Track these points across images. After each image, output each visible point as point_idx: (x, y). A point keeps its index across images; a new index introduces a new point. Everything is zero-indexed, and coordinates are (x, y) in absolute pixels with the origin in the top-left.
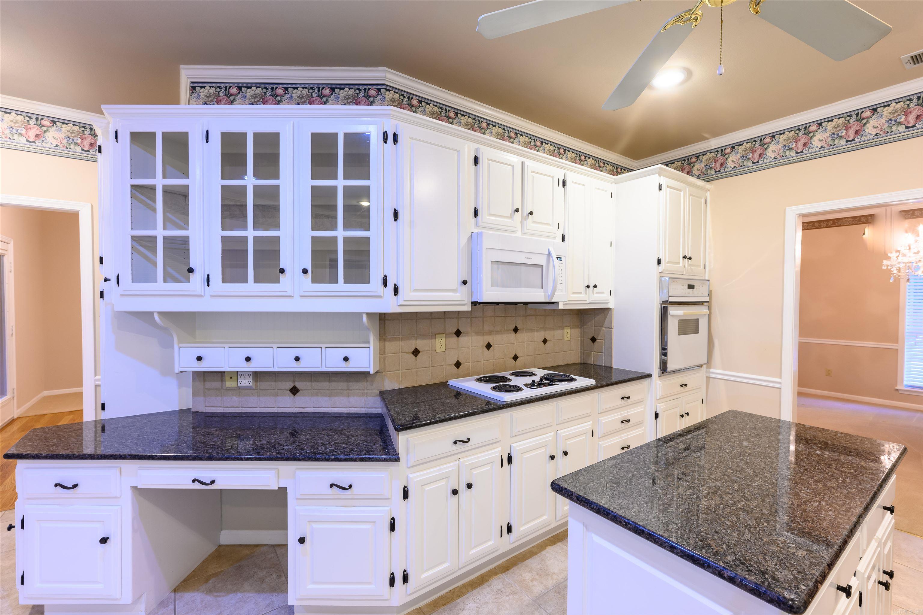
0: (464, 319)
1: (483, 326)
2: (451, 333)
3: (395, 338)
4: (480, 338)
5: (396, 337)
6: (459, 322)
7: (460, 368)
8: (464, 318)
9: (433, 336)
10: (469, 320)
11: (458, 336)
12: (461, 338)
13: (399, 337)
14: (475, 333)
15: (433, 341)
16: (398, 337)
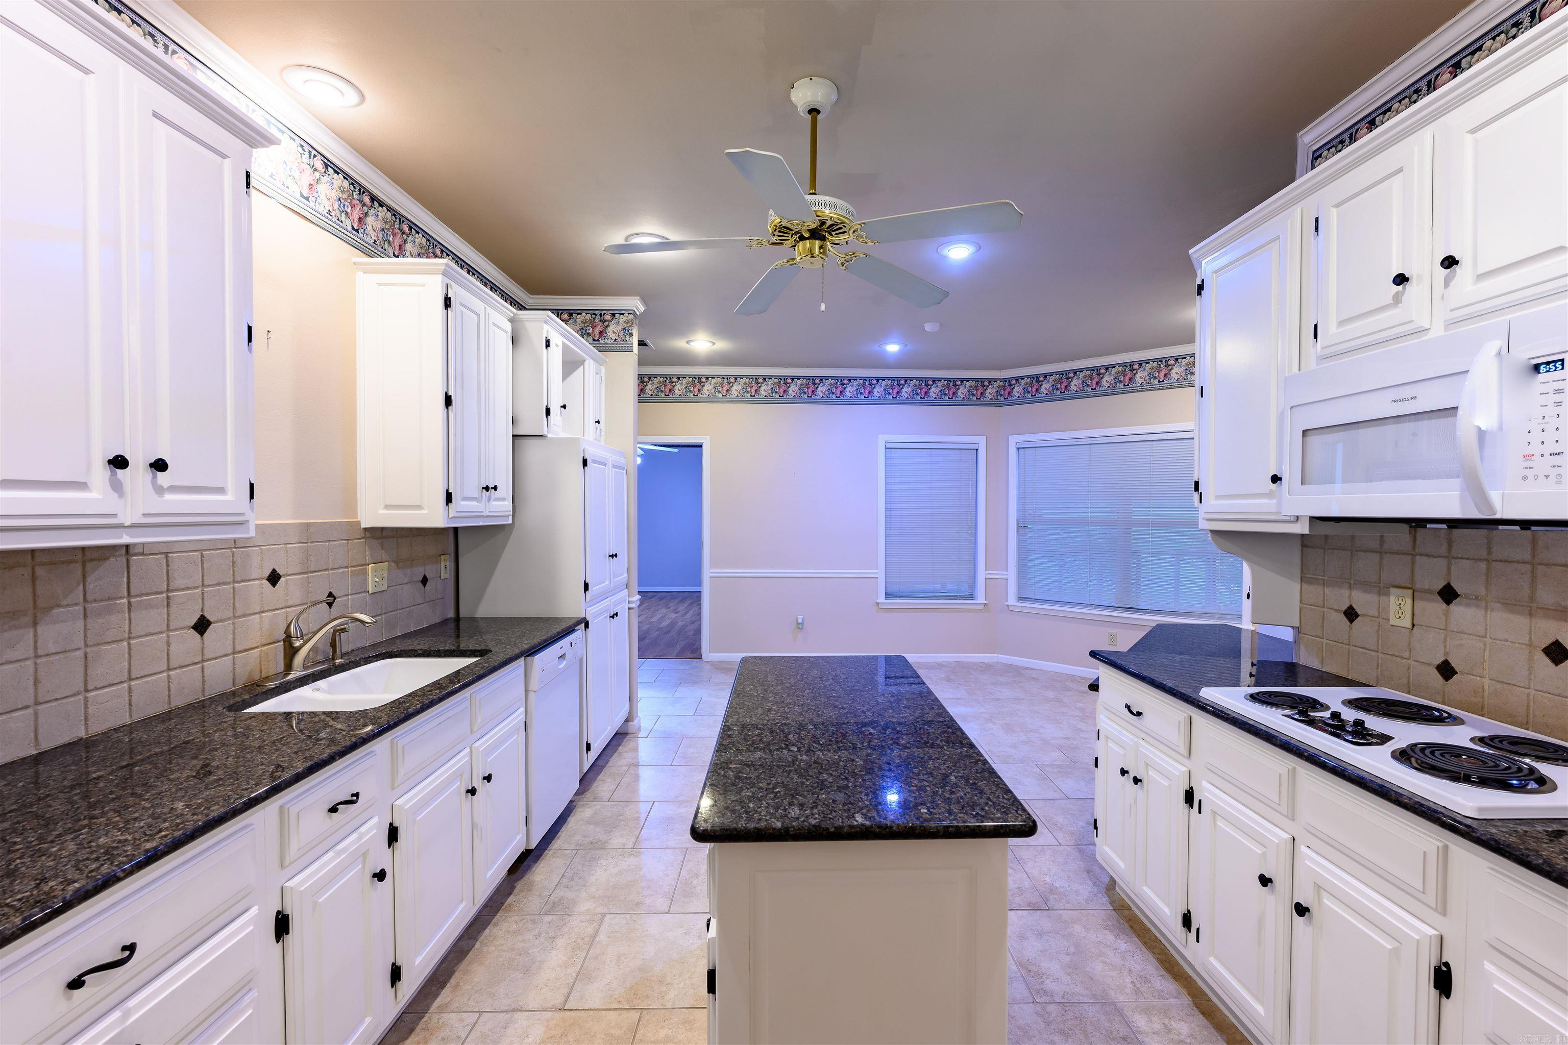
0: (1468, 562)
1: (1533, 590)
2: (1429, 591)
3: (1317, 579)
4: (1521, 621)
5: (1318, 577)
6: (1453, 568)
7: (1450, 681)
8: (1467, 559)
9: (1382, 589)
10: (1483, 566)
11: (1448, 602)
12: (1456, 608)
13: (1324, 580)
14: (1503, 604)
15: (1383, 598)
16: (1321, 579)
